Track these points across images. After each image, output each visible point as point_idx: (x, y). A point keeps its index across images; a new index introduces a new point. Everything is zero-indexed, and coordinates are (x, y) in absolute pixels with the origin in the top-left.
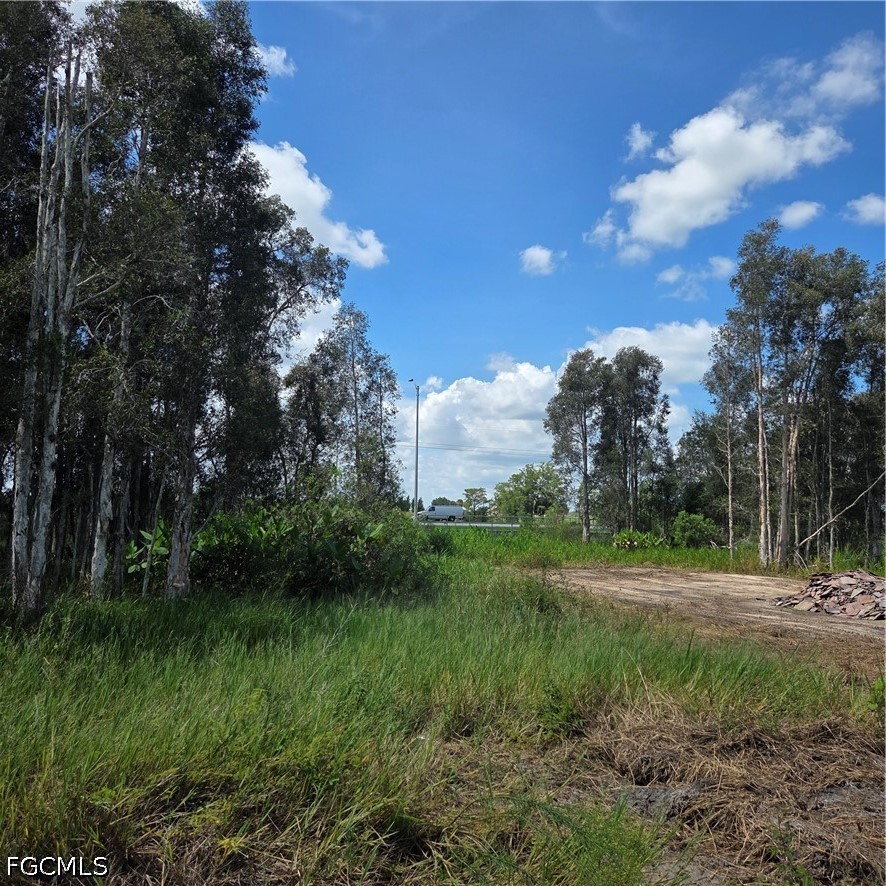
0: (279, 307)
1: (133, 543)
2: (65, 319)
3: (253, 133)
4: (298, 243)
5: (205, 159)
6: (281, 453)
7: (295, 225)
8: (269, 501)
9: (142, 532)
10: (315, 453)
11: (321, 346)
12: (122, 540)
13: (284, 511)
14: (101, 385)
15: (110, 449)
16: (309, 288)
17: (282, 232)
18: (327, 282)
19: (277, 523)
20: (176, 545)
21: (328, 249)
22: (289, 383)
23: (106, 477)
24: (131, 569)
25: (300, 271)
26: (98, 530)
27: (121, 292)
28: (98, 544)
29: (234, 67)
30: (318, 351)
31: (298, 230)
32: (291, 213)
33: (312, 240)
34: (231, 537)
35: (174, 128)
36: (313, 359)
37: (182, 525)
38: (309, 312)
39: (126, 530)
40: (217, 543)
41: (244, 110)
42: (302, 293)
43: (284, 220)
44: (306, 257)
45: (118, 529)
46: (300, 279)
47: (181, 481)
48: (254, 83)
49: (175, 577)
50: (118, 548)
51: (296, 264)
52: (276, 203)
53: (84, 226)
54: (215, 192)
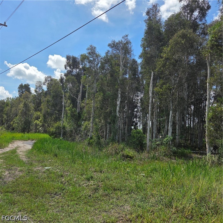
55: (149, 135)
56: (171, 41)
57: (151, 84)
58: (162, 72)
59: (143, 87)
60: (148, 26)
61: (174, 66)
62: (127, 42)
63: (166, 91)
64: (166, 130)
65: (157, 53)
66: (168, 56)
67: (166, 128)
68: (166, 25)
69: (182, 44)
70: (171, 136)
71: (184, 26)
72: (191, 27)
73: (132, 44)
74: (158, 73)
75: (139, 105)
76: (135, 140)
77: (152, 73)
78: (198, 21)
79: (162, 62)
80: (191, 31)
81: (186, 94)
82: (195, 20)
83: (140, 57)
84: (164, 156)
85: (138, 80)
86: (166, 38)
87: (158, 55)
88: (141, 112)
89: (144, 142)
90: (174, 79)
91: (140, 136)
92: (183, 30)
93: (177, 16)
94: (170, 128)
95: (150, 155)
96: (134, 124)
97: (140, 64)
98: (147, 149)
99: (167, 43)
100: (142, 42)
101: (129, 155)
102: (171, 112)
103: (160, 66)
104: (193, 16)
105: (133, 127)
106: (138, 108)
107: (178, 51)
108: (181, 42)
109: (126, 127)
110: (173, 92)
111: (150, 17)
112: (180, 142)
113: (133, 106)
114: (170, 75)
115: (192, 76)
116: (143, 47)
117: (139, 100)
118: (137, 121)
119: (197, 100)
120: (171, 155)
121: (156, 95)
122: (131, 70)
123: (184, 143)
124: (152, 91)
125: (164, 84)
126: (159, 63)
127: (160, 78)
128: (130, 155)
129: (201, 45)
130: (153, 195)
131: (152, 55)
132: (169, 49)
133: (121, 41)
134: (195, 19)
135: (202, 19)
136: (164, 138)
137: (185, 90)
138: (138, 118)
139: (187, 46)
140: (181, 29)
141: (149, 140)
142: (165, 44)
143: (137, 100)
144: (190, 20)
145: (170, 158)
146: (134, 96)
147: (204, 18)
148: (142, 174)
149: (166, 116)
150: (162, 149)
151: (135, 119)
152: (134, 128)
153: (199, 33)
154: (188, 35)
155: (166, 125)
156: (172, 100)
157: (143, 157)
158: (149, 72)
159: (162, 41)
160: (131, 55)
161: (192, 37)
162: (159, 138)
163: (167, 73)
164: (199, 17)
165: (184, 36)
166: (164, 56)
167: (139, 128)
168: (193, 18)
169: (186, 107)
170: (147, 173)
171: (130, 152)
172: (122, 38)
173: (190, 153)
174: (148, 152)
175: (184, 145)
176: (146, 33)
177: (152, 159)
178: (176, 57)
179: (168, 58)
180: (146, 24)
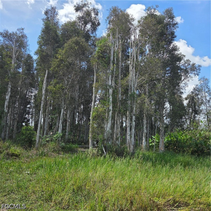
0: (182, 80)
1: (150, 138)
2: (136, 89)
3: (175, 39)
4: (187, 63)
5: (164, 48)
6: (185, 117)
7: (185, 59)
8: (183, 129)
9: (152, 136)
10: (195, 117)
11: (194, 89)
12: (148, 138)
13: (187, 132)
14: (143, 103)
15: (145, 117)
16: (190, 74)
17: (182, 61)
18: (196, 72)
19: (186, 135)
20: (161, 139)
21: (195, 63)
22: (186, 99)
23: (145, 123)
24: (150, 145)
25: (187, 70)
26: (144, 135)
27: (146, 82)
28: (144, 139)
29: (170, 24)
30: (193, 90)
31: (186, 60)
32: (184, 56)
33: (191, 62)
34: (174, 138)
35: (156, 42)
36: (192, 93)
37: (162, 135)
38: (190, 80)
39: (149, 135)
40: (170, 139)
41: (173, 34)
42: (188, 76)
43: (183, 58)
44: (189, 66)
45: (147, 135)
46: (187, 72)
47: (161, 124)
48: (175, 26)
49: (161, 147)
50: (147, 139)
51: (186, 69)
52: (180, 54)
53: (139, 68)
54: (166, 55)
55: (39, 132)
56: (65, 45)
57: (45, 82)
58: (57, 72)
59: (38, 84)
60: (45, 26)
61: (68, 68)
62: (23, 36)
63: (59, 90)
64: (57, 127)
65: (53, 53)
66: (63, 58)
67: (57, 125)
68: (62, 29)
69: (75, 49)
70: (61, 132)
71: (78, 34)
72: (84, 37)
73: (28, 39)
74: (53, 73)
75: (32, 101)
76: (24, 137)
77: (47, 71)
78: (90, 33)
79: (57, 62)
80: (83, 40)
81: (77, 95)
82: (88, 32)
83: (36, 53)
84: (53, 152)
85: (33, 77)
86: (62, 41)
87: (54, 55)
88: (34, 108)
89: (33, 139)
90: (67, 80)
91: (30, 133)
92: (76, 38)
93: (72, 23)
94: (61, 125)
95: (38, 152)
96: (26, 120)
97: (36, 60)
98: (36, 146)
99: (62, 45)
100: (39, 39)
101: (15, 153)
102: (62, 110)
103: (55, 66)
104: (86, 27)
105: (24, 124)
106: (31, 104)
107: (72, 55)
108: (74, 48)
109: (16, 123)
110: (65, 92)
111: (48, 18)
112: (69, 138)
113: (25, 101)
114: (64, 76)
115: (83, 80)
116: (40, 44)
117: (33, 96)
118: (29, 118)
119: (86, 101)
120: (59, 151)
121: (50, 93)
122: (26, 65)
123: (72, 139)
124: (46, 89)
125: (58, 83)
126: (54, 63)
127: (55, 77)
128: (17, 153)
129: (91, 54)
130: (34, 192)
131: (47, 54)
132: (64, 51)
133: (16, 32)
134: (88, 30)
135: (93, 33)
136: (54, 134)
137: (77, 91)
138: (31, 114)
139: (79, 53)
140: (76, 36)
141: (38, 136)
142: (61, 46)
143: (31, 96)
144: (84, 30)
145: (59, 153)
146: (28, 92)
147: (94, 31)
148: (27, 172)
149: (58, 113)
150: (51, 145)
151: (27, 116)
152: (26, 125)
153: (90, 44)
154: (81, 43)
155: (57, 122)
156: (65, 100)
157: (31, 154)
158: (44, 70)
159: (58, 43)
160: (26, 49)
161: (84, 45)
162: (50, 134)
163: (61, 73)
164: (91, 30)
165: (77, 43)
166: (59, 57)
167: (30, 125)
168: (86, 30)
169: (77, 106)
170: (32, 170)
171: (16, 149)
172: (18, 30)
173: (77, 147)
174: (37, 149)
175: (72, 141)
176: (42, 32)
177: (40, 155)
178: (70, 60)
179: (62, 60)
180: (43, 23)
